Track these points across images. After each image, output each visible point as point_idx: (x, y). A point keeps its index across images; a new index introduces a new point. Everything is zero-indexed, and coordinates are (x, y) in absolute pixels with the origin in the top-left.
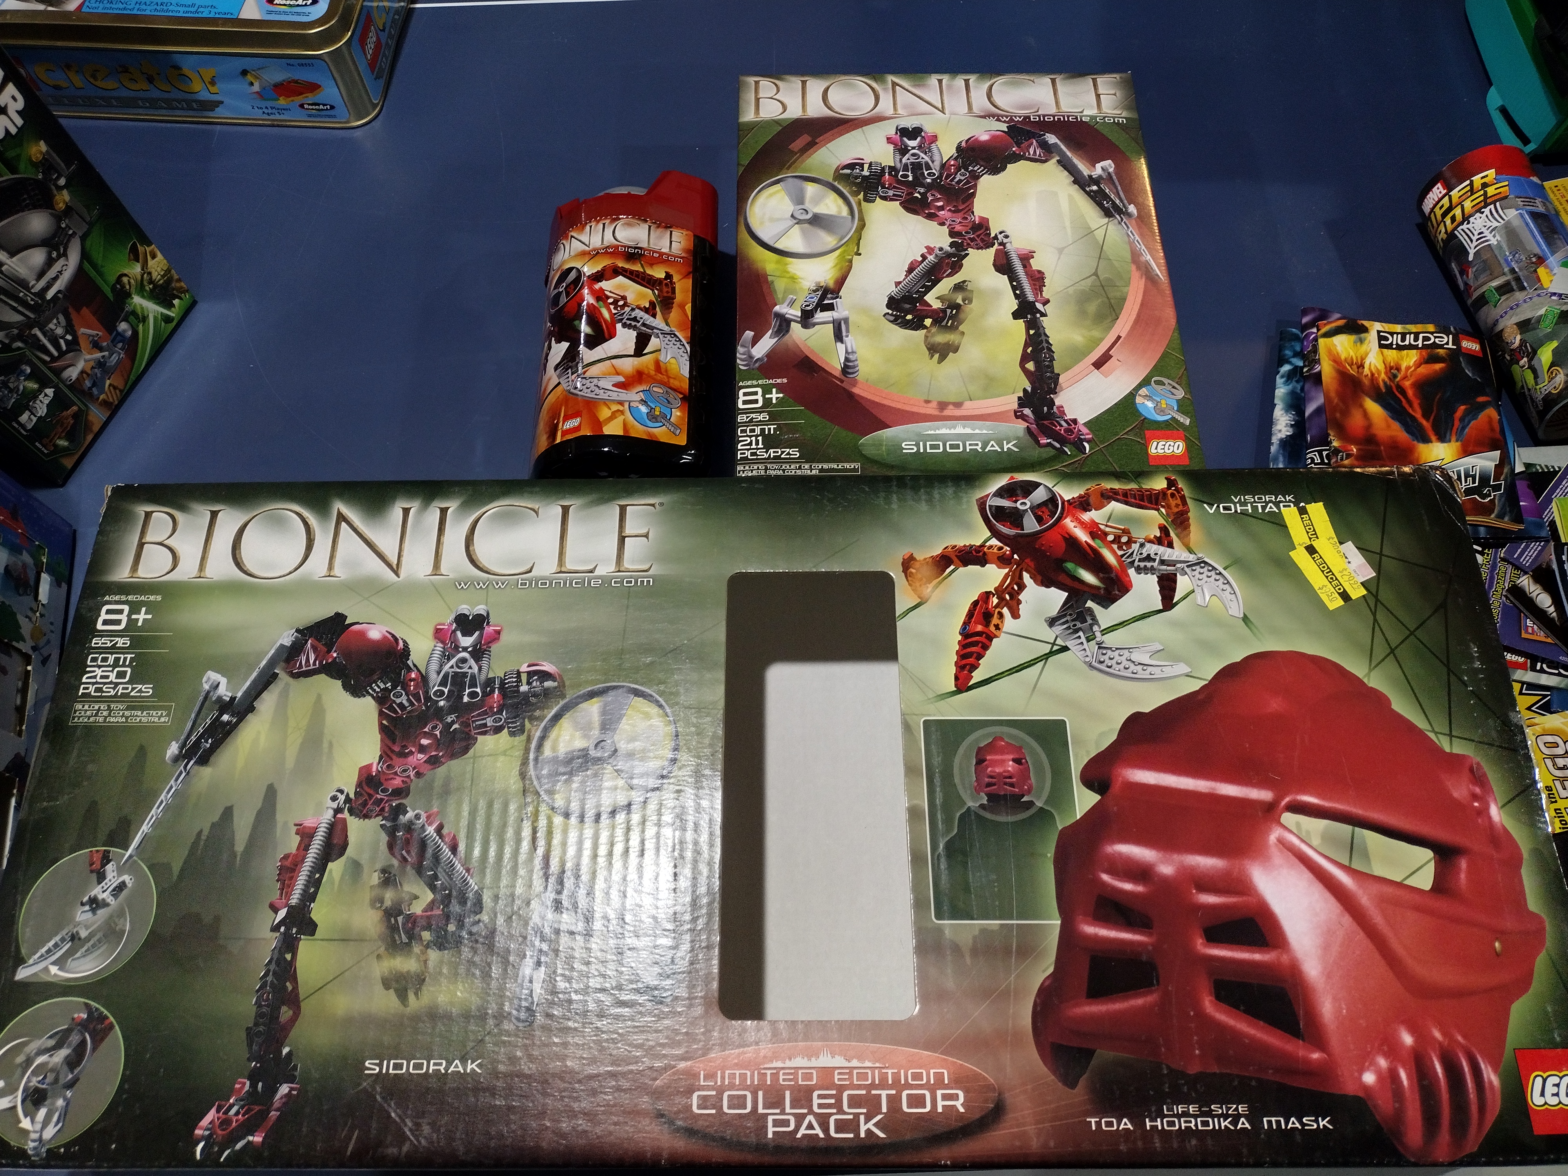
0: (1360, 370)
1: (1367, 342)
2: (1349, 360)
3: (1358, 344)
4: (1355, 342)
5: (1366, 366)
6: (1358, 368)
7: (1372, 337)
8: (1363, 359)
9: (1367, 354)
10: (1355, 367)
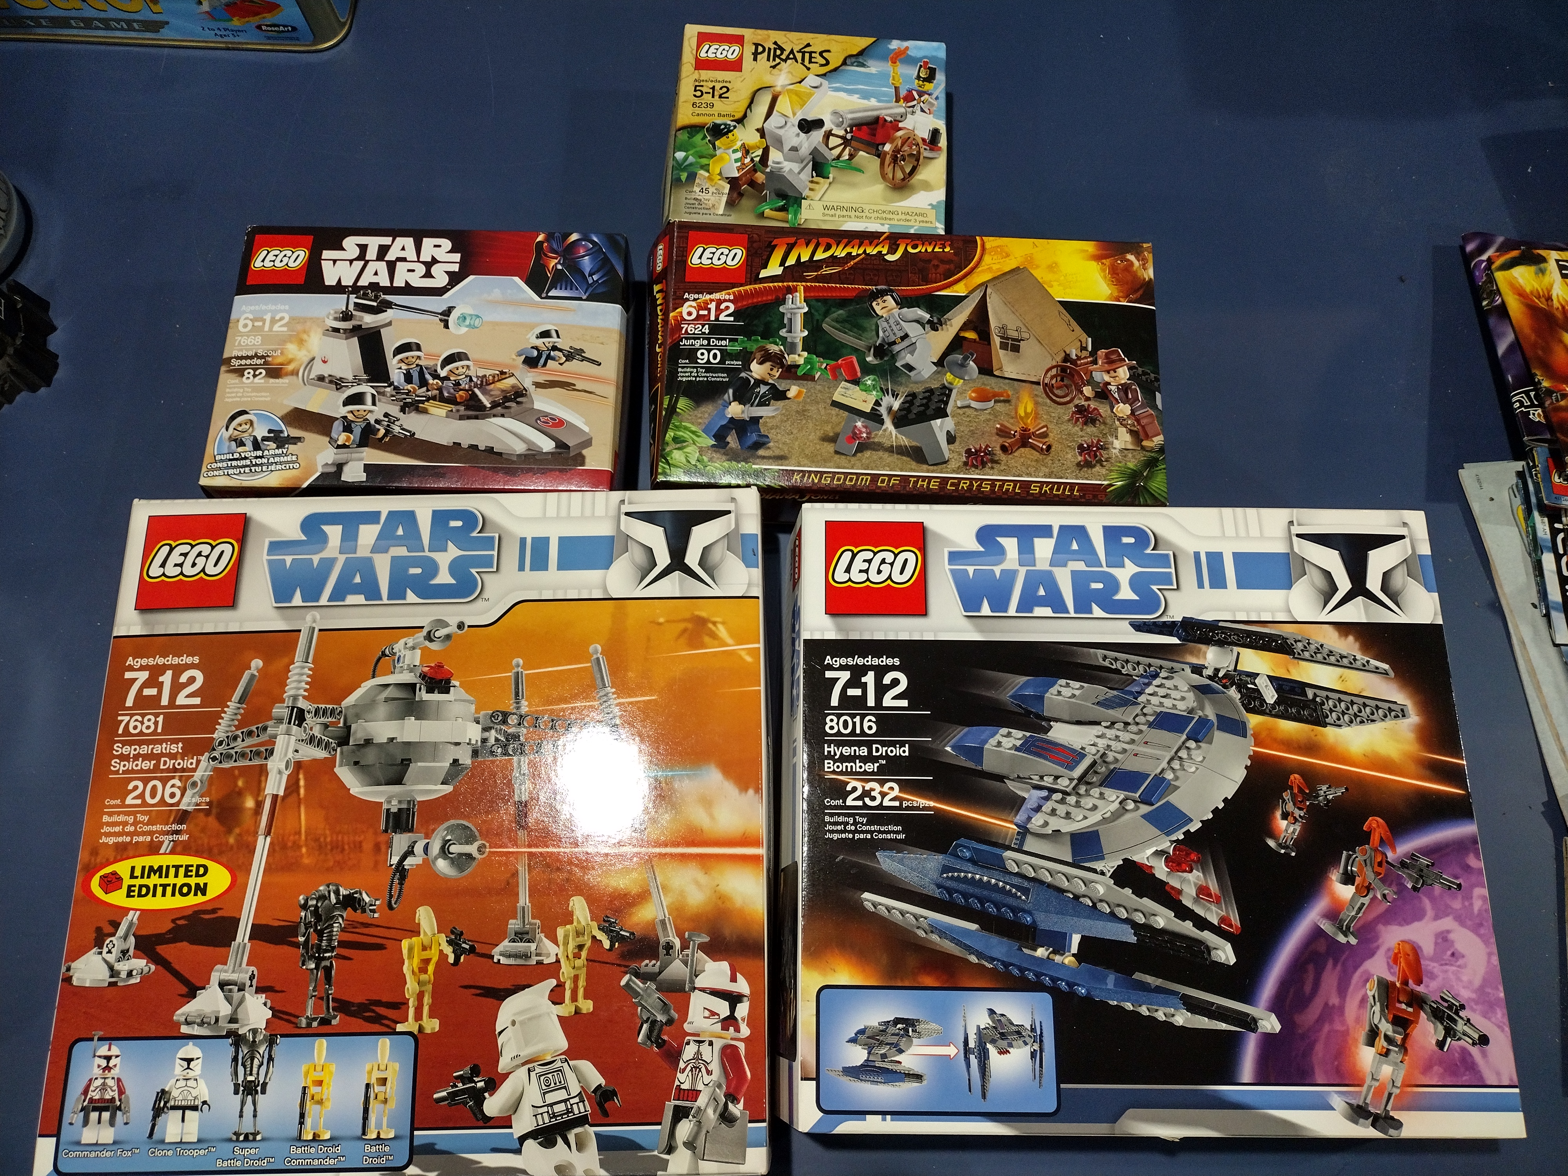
0: (1550, 303)
1: (1548, 272)
2: (1535, 293)
3: (1540, 275)
4: (1536, 273)
5: (1554, 297)
6: (1547, 300)
7: (1552, 266)
8: (1549, 291)
9: (1552, 286)
10: (1543, 300)
